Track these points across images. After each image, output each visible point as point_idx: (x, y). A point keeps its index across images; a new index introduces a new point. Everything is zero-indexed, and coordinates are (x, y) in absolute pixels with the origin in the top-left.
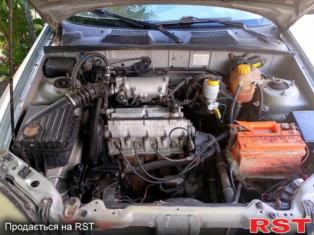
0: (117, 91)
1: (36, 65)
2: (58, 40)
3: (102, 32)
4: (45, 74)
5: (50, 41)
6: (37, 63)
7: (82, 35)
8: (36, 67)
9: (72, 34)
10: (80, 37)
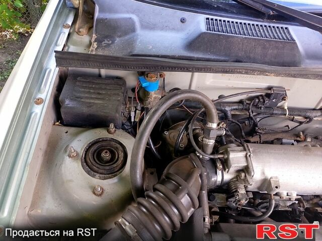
0: (228, 177)
1: (39, 102)
2: (84, 30)
3: (183, 21)
4: (59, 117)
5: (67, 31)
6: (42, 96)
7: (138, 25)
8: (40, 106)
9: (116, 21)
10: (133, 30)
